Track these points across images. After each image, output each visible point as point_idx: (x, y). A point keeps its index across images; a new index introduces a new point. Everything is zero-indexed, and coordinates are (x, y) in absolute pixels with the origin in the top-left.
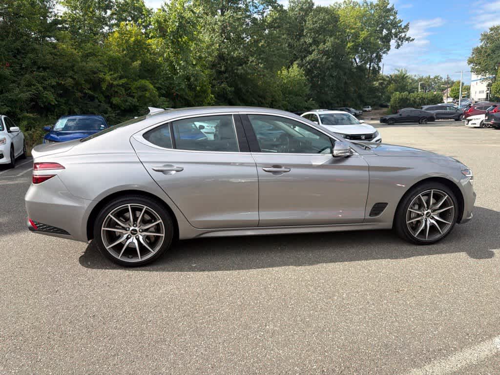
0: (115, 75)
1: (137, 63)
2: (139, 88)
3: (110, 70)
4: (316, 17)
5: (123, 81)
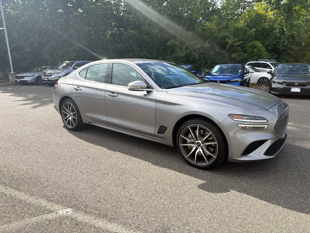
0: (236, 39)
1: (253, 30)
2: (251, 46)
5: (240, 43)
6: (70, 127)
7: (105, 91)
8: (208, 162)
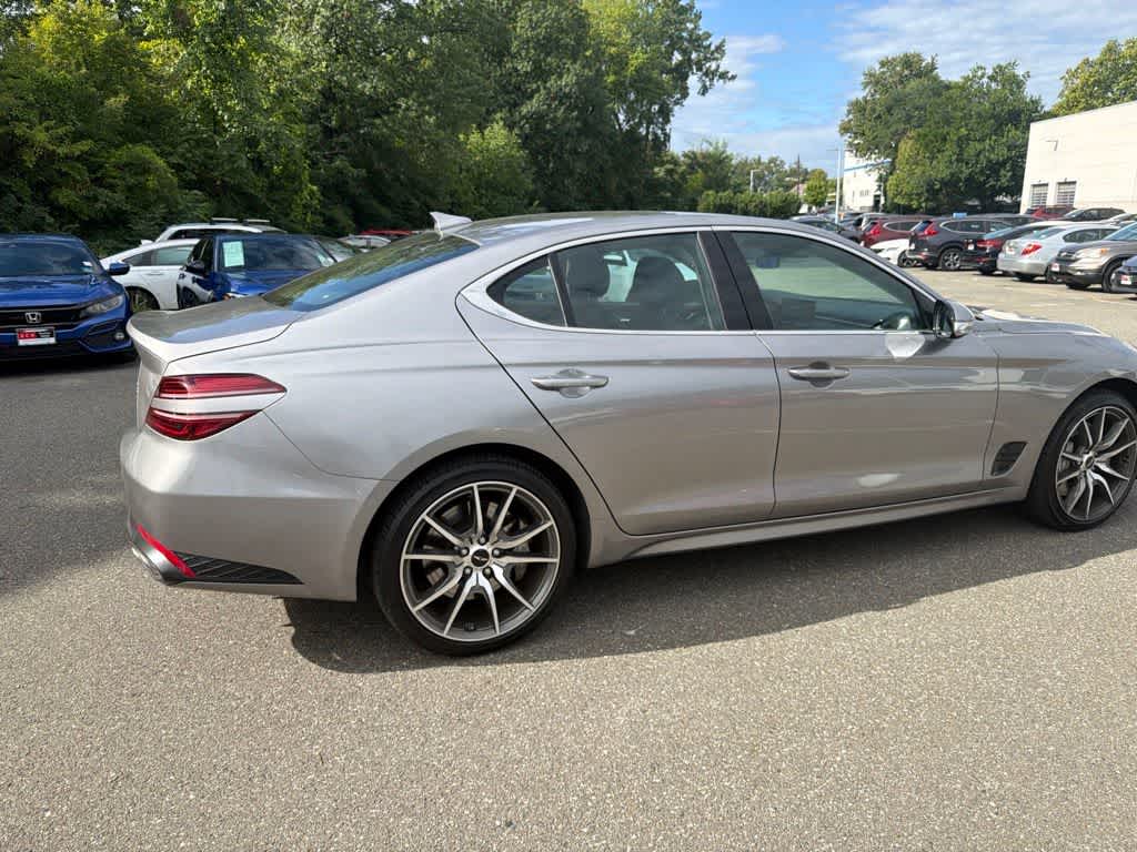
0: (61, 131)
1: (116, 102)
2: (126, 165)
3: (44, 116)
4: (536, 12)
5: (85, 146)
7: (775, 362)
8: (1114, 500)
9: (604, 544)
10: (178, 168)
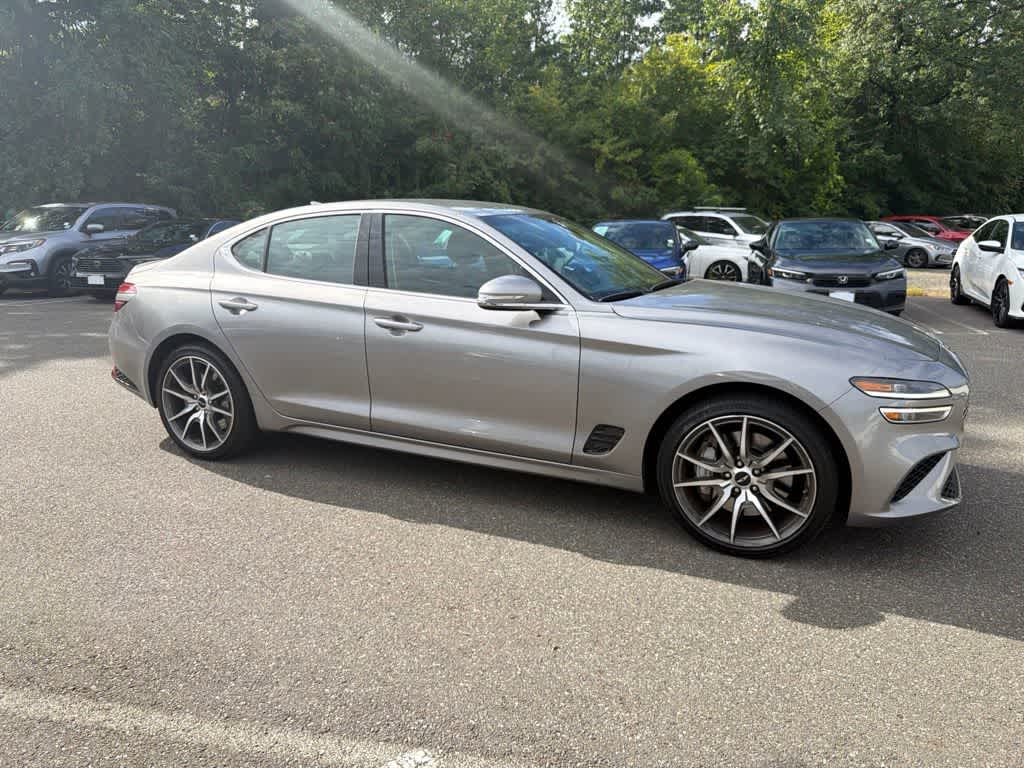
0: (622, 144)
1: (669, 117)
2: (666, 166)
3: (615, 133)
5: (636, 154)
6: (203, 448)
7: (365, 311)
8: (780, 534)
9: (267, 419)
10: (710, 166)
